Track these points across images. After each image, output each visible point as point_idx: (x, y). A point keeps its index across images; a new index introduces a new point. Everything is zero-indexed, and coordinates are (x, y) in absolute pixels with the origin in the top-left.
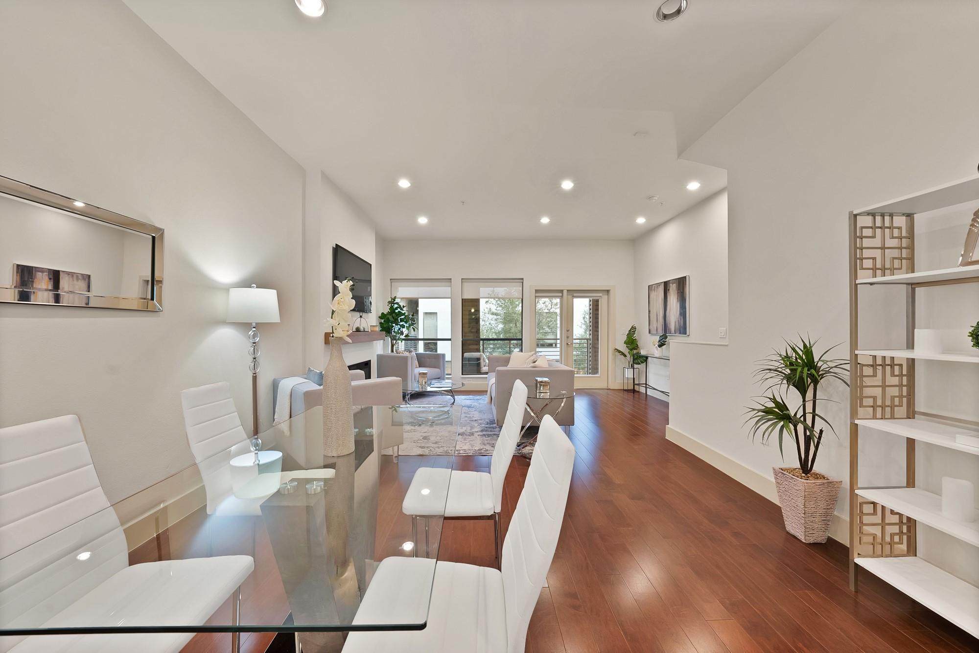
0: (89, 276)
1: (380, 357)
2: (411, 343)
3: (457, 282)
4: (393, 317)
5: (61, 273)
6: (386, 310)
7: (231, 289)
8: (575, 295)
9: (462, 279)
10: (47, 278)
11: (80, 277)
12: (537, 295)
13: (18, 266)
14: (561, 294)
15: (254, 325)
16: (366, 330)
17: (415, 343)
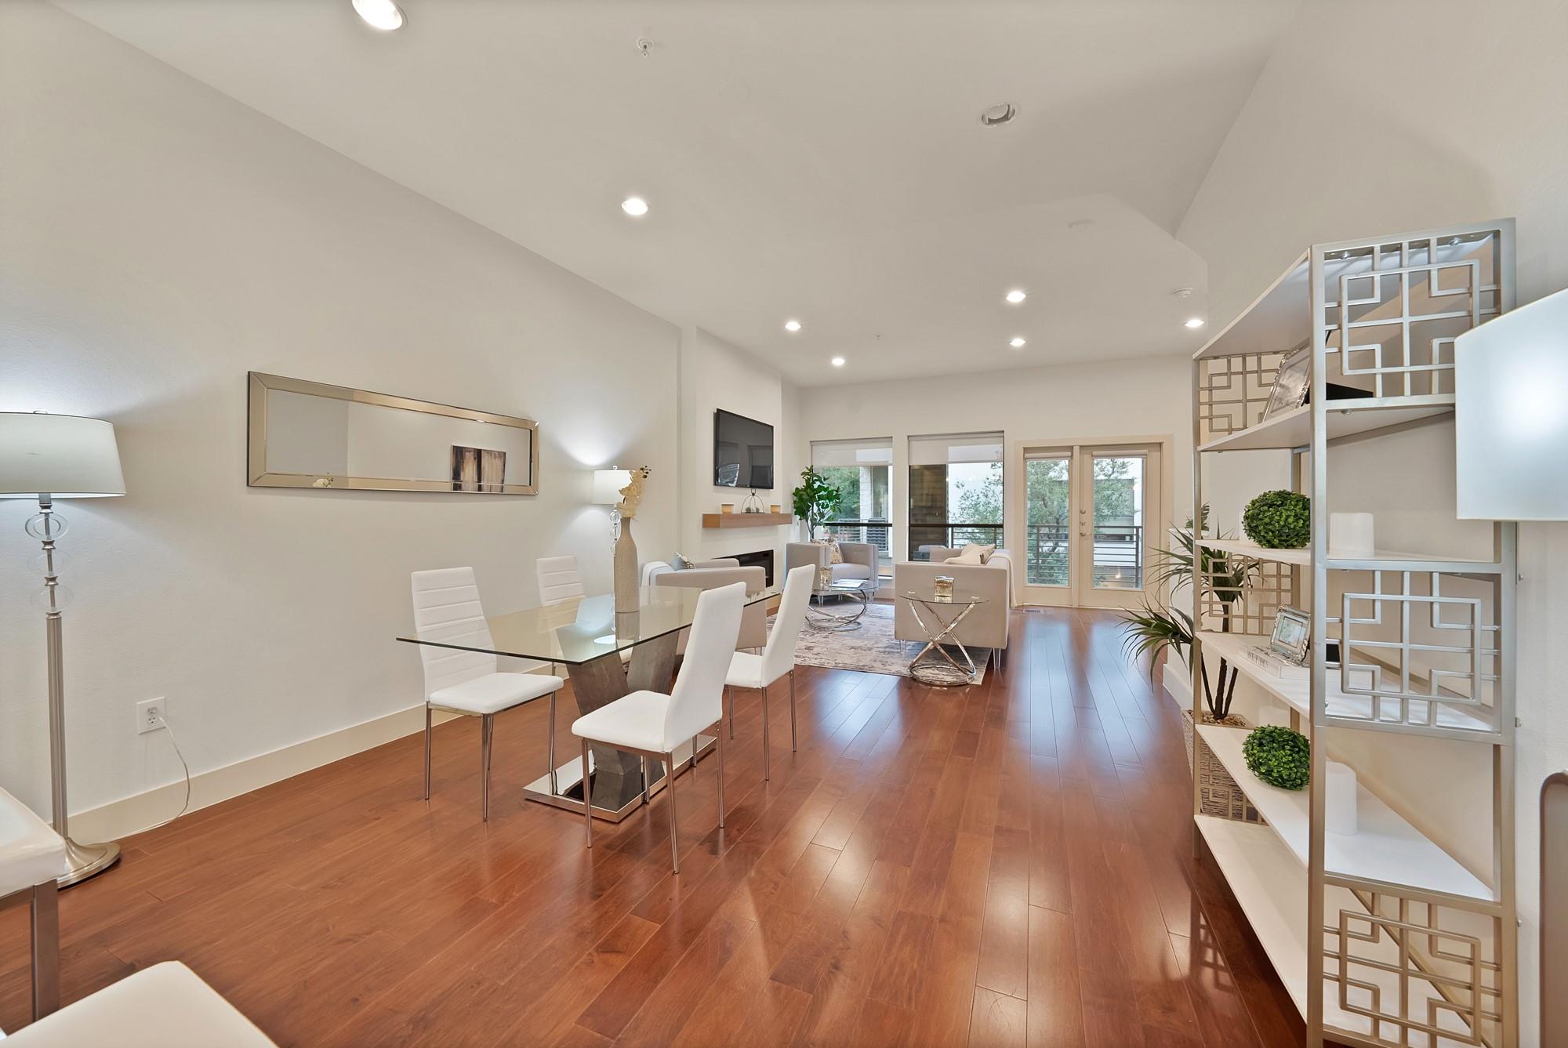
0: (505, 453)
1: (791, 548)
2: (877, 531)
3: (901, 441)
4: (807, 493)
5: (483, 452)
6: (801, 483)
7: (596, 472)
8: (1095, 453)
9: (908, 437)
10: (472, 458)
11: (497, 455)
12: (1027, 455)
13: (454, 447)
14: (1070, 454)
15: (615, 506)
16: (760, 511)
17: (882, 531)
